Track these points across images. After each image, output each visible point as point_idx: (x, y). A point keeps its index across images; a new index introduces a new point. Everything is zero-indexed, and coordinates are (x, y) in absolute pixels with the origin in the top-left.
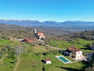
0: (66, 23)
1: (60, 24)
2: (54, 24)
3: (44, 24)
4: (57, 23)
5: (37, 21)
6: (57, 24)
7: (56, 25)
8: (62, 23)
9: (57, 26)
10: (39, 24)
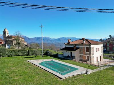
0: (60, 39)
1: (54, 40)
2: (47, 40)
3: (35, 41)
4: (50, 39)
5: (25, 37)
6: (51, 41)
7: (49, 41)
8: (56, 39)
9: (51, 42)
10: (28, 40)
